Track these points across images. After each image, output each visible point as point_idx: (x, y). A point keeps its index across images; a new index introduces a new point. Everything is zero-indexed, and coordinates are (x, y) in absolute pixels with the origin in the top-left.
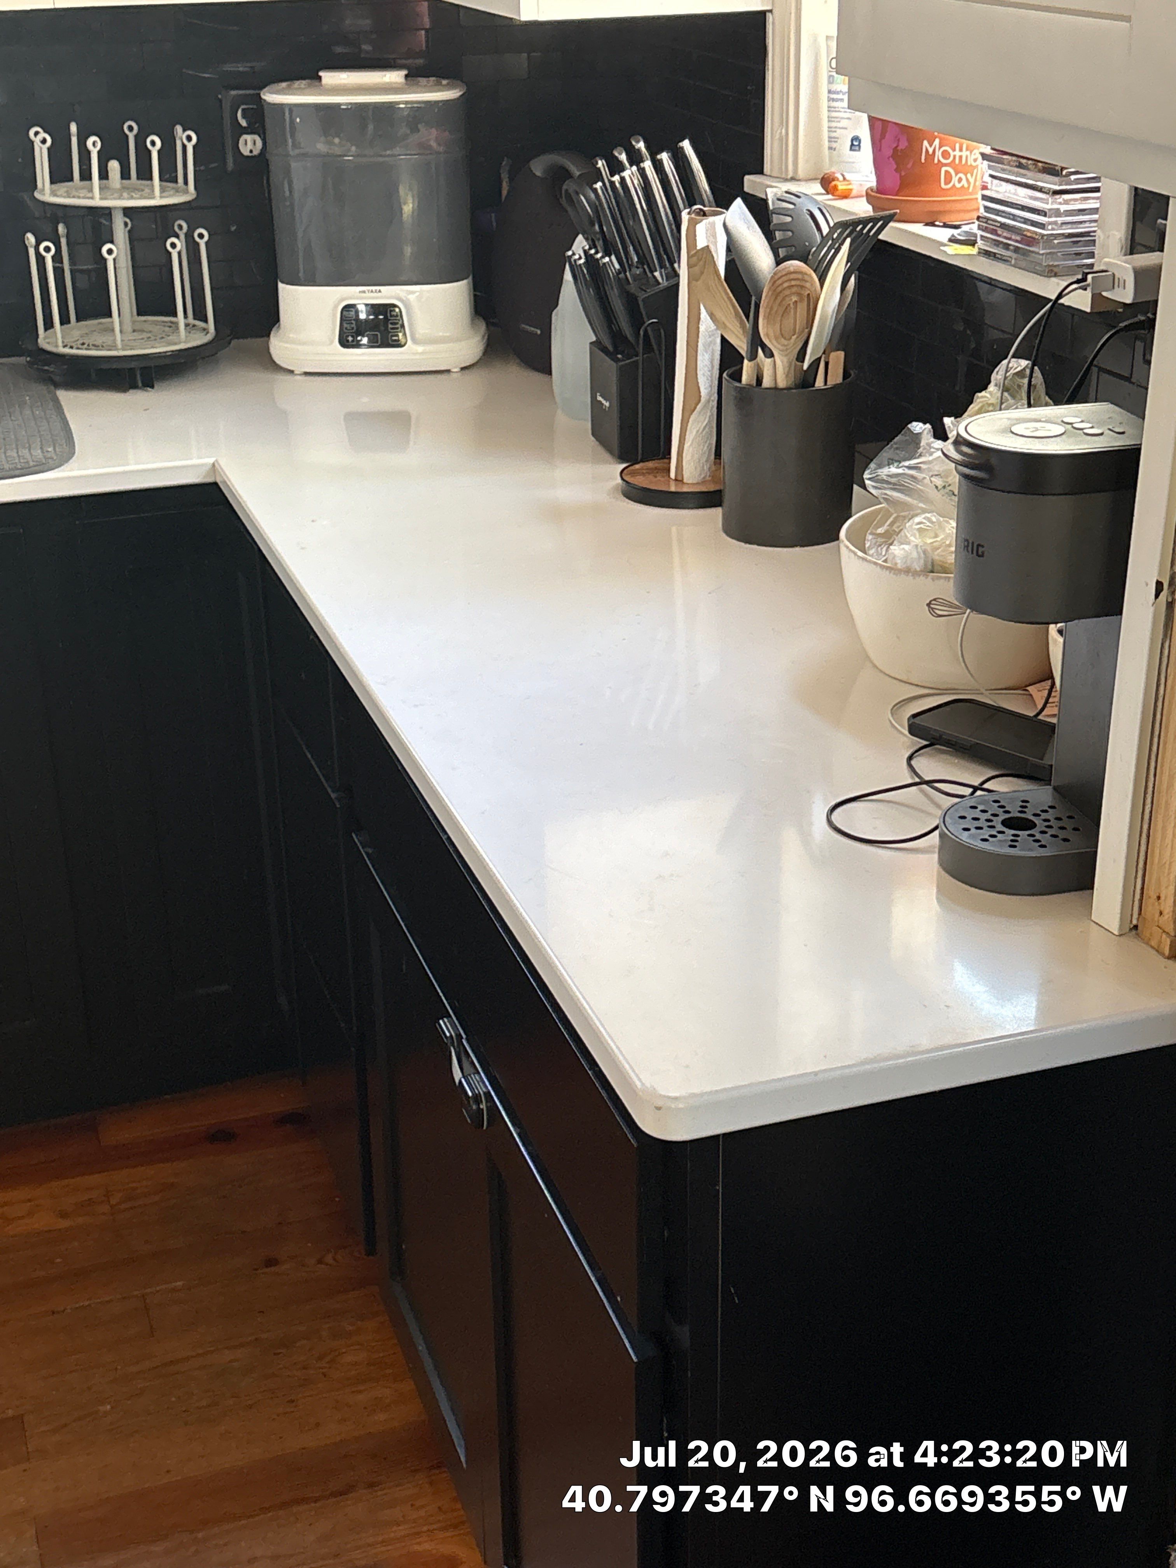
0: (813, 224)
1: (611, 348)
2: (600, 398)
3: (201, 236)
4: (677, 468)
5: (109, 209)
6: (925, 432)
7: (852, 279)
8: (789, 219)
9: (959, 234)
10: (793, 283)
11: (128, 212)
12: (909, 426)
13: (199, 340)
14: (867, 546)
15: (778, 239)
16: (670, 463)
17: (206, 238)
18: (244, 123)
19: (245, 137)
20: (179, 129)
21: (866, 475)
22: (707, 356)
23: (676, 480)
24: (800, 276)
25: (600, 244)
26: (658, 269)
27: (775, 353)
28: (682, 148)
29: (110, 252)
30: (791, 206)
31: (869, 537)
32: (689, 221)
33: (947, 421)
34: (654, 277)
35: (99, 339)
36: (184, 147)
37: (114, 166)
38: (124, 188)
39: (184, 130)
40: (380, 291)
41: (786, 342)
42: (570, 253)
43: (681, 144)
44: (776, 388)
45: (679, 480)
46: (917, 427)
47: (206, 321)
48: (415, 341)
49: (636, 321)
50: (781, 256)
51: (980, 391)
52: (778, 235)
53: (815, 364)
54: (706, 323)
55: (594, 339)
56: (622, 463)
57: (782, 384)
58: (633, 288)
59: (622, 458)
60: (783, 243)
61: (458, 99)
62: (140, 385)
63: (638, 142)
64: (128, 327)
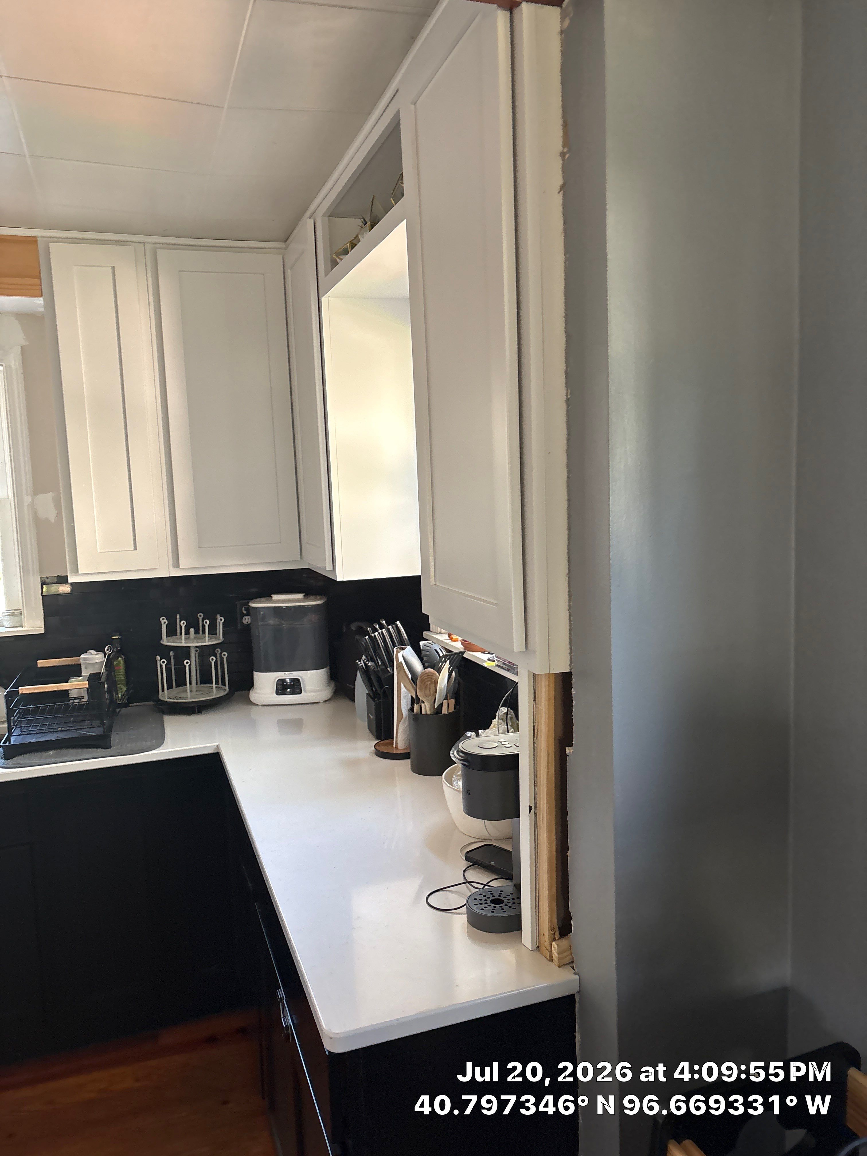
0: (437, 654)
1: (372, 696)
2: (370, 715)
3: (225, 655)
4: (396, 743)
5: (189, 647)
6: (473, 735)
7: (454, 673)
8: (428, 653)
9: (491, 658)
10: (428, 677)
11: (196, 647)
12: (466, 733)
13: (222, 694)
14: (453, 780)
15: (425, 660)
16: (393, 740)
17: (226, 656)
18: (245, 612)
19: (245, 617)
20: (218, 616)
21: (451, 752)
22: (405, 701)
23: (396, 748)
24: (431, 674)
25: (369, 658)
26: (389, 667)
27: (425, 702)
28: (397, 624)
29: (187, 663)
30: (429, 648)
31: (454, 776)
32: (396, 651)
33: (480, 731)
34: (388, 670)
35: (182, 695)
36: (220, 623)
37: (192, 630)
38: (196, 638)
39: (220, 616)
40: (292, 674)
41: (428, 698)
42: (357, 661)
43: (396, 623)
44: (426, 714)
45: (397, 748)
46: (469, 733)
47: (225, 685)
48: (305, 691)
49: (381, 686)
50: (426, 666)
51: (494, 719)
52: (425, 659)
53: (441, 706)
54: (403, 689)
55: (367, 692)
56: (377, 740)
57: (429, 713)
58: (380, 674)
59: (377, 738)
60: (427, 661)
61: (322, 604)
62: (196, 712)
63: (383, 621)
64: (194, 689)
